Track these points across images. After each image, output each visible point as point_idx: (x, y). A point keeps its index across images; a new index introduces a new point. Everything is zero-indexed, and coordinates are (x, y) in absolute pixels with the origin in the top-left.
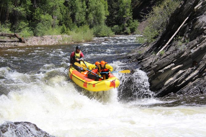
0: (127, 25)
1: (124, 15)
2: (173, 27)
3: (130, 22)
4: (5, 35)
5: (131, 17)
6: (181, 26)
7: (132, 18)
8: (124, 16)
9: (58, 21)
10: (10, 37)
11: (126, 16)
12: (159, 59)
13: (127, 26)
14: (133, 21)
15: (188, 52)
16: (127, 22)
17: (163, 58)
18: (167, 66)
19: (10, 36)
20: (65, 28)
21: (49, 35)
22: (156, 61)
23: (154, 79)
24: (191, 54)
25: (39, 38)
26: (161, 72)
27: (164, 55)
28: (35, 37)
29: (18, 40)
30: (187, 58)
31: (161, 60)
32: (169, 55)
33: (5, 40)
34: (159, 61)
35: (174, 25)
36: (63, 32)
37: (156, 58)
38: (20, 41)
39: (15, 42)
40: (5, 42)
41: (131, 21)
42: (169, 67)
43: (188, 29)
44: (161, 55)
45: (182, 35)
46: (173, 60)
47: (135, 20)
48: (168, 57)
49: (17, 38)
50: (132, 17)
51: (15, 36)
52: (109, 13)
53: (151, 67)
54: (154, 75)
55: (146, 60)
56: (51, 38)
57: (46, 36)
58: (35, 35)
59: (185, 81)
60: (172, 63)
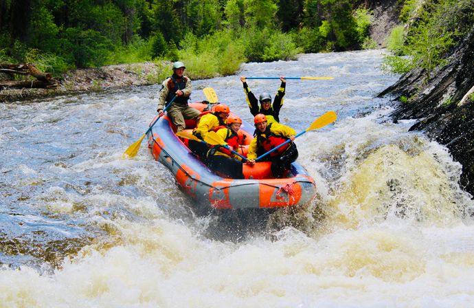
21: (120, 63)
25: (92, 73)
28: (81, 72)
29: (36, 81)
36: (157, 52)
49: (33, 75)
56: (126, 72)
57: (111, 67)
58: (80, 66)
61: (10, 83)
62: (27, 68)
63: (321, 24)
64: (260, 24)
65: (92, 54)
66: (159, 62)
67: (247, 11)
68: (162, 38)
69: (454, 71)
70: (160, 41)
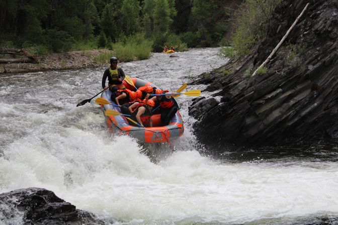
2: (279, 29)
4: (6, 52)
6: (291, 28)
9: (93, 28)
10: (14, 55)
15: (304, 69)
17: (262, 81)
19: (14, 53)
20: (106, 39)
21: (79, 50)
22: (251, 85)
24: (308, 72)
25: (62, 55)
27: (265, 75)
28: (56, 54)
29: (27, 59)
30: (302, 79)
31: (259, 83)
32: (273, 74)
33: (6, 60)
34: (256, 85)
35: (280, 26)
36: (102, 44)
37: (251, 81)
38: (31, 60)
39: (22, 62)
40: (6, 63)
42: (273, 94)
43: (302, 32)
44: (259, 76)
45: (294, 43)
46: (279, 83)
48: (272, 78)
49: (26, 55)
52: (177, 12)
53: (243, 96)
54: (249, 109)
55: (236, 84)
56: (82, 55)
57: (74, 52)
58: (55, 51)
59: (300, 117)
60: (278, 87)
61: (13, 60)
62: (23, 52)
63: (198, 30)
64: (163, 30)
65: (62, 45)
66: (102, 50)
67: (155, 22)
68: (105, 36)
69: (253, 57)
70: (103, 38)
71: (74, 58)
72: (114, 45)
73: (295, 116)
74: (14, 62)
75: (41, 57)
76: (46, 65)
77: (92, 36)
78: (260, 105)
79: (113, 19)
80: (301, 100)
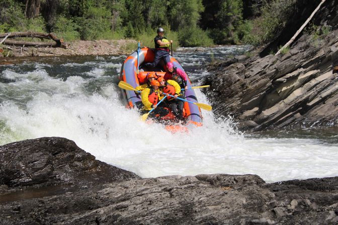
0: (234, 28)
1: (228, 12)
2: (303, 12)
3: (238, 24)
4: (34, 36)
5: (240, 16)
6: (316, 10)
7: (242, 18)
8: (229, 14)
9: (121, 20)
10: (42, 39)
11: (232, 14)
12: (278, 61)
13: (234, 31)
14: (244, 23)
15: (327, 51)
16: (233, 24)
17: (285, 60)
18: (291, 72)
19: (42, 37)
20: (132, 30)
21: (106, 39)
22: (273, 63)
23: (270, 92)
24: (331, 54)
25: (89, 43)
26: (281, 82)
27: (288, 54)
28: (83, 41)
29: (54, 43)
30: (324, 60)
31: (282, 62)
32: (296, 54)
33: (34, 43)
34: (278, 64)
35: (305, 9)
36: (129, 35)
37: (274, 59)
38: (58, 44)
39: (50, 46)
40: (34, 46)
41: (240, 22)
42: (295, 73)
43: (327, 14)
44: (282, 54)
45: (318, 24)
46: (301, 63)
47: (246, 21)
48: (294, 57)
49: (53, 39)
50: (242, 16)
51: (51, 37)
52: (204, 8)
53: (265, 73)
54: (270, 86)
55: (258, 62)
56: (108, 44)
57: (101, 41)
58: (83, 39)
59: (321, 98)
60: (300, 67)
61: (41, 43)
66: (129, 40)
68: (132, 27)
71: (100, 47)
72: (140, 37)
73: (315, 96)
74: (42, 46)
75: (69, 43)
76: (73, 51)
77: (120, 28)
78: (281, 84)
79: (141, 12)
80: (323, 81)
